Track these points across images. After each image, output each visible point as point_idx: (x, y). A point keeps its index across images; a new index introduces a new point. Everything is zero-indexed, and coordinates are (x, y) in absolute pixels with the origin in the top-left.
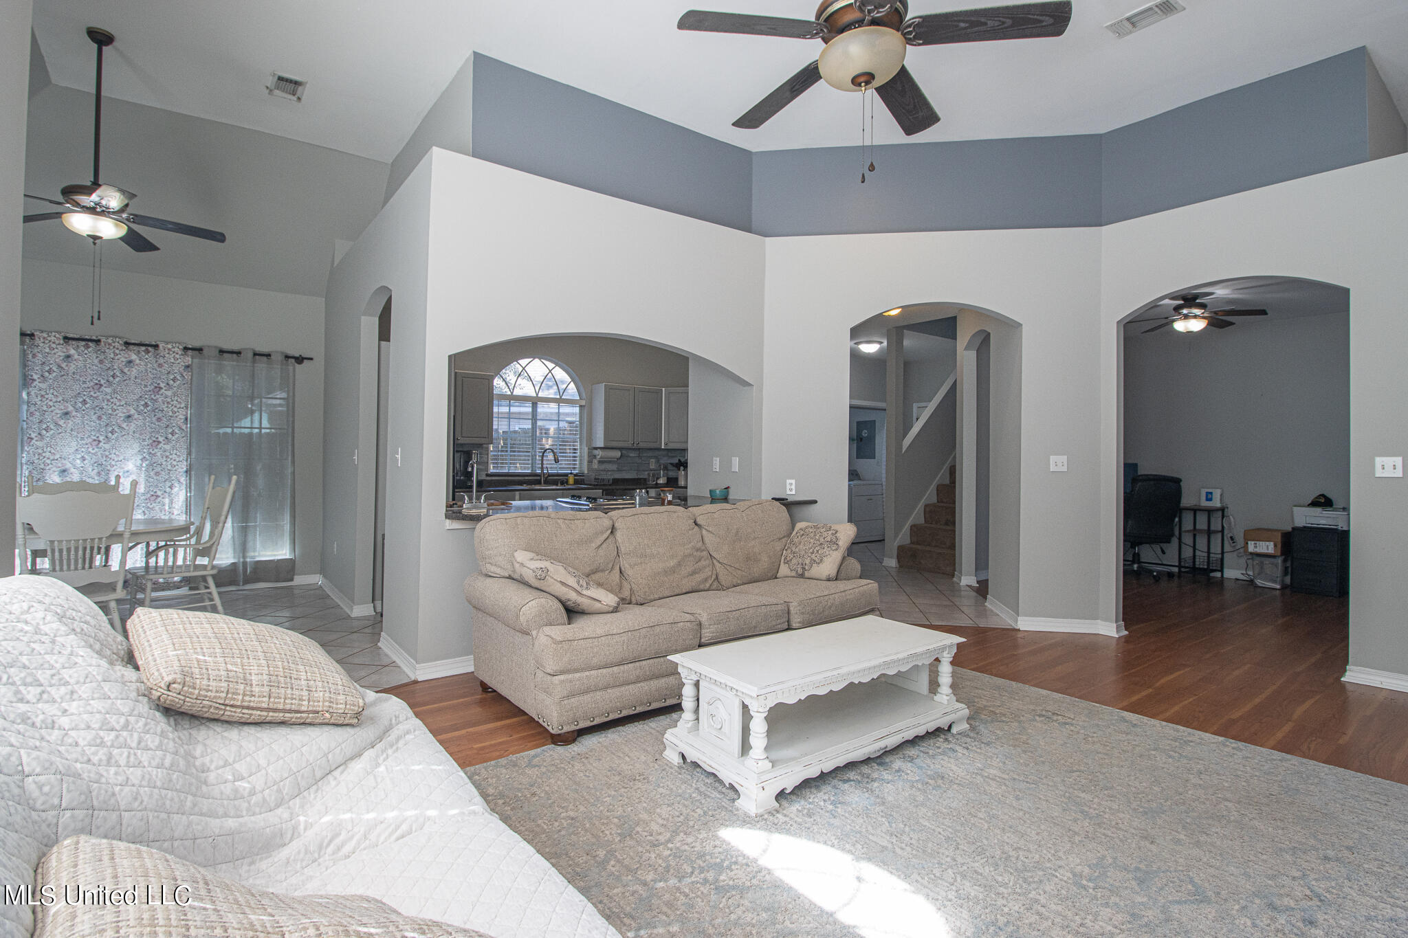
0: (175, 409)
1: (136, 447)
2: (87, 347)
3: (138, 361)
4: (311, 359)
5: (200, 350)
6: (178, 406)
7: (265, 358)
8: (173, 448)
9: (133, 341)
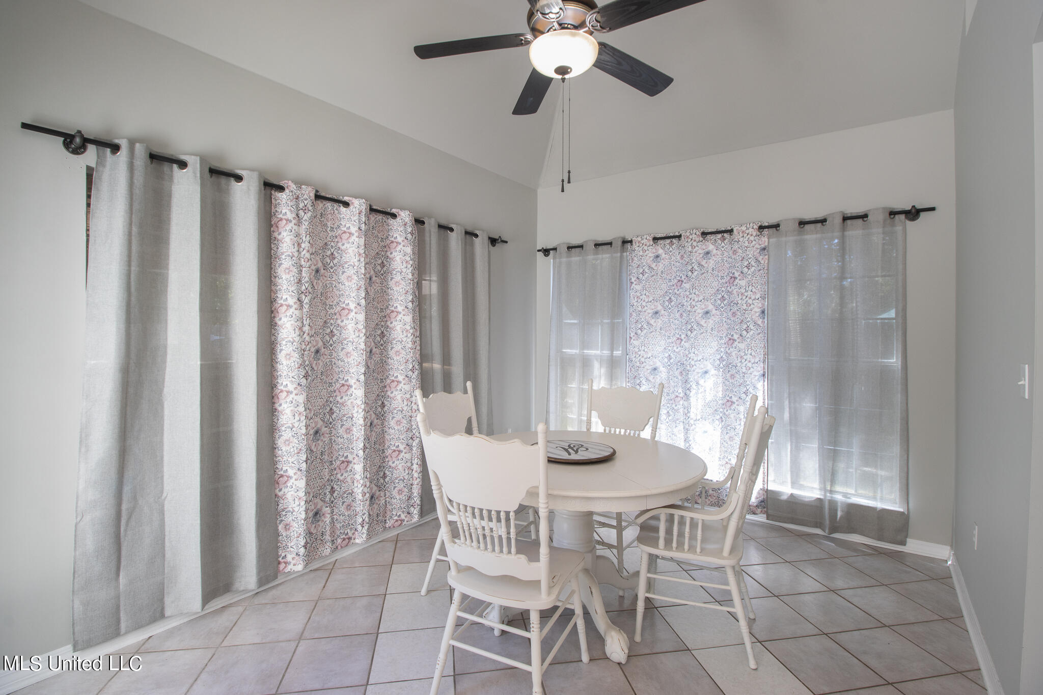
0: (750, 301)
1: (715, 344)
2: (672, 244)
3: (715, 251)
4: (933, 209)
5: (776, 226)
6: (753, 297)
7: (860, 221)
8: (749, 347)
9: (710, 231)
